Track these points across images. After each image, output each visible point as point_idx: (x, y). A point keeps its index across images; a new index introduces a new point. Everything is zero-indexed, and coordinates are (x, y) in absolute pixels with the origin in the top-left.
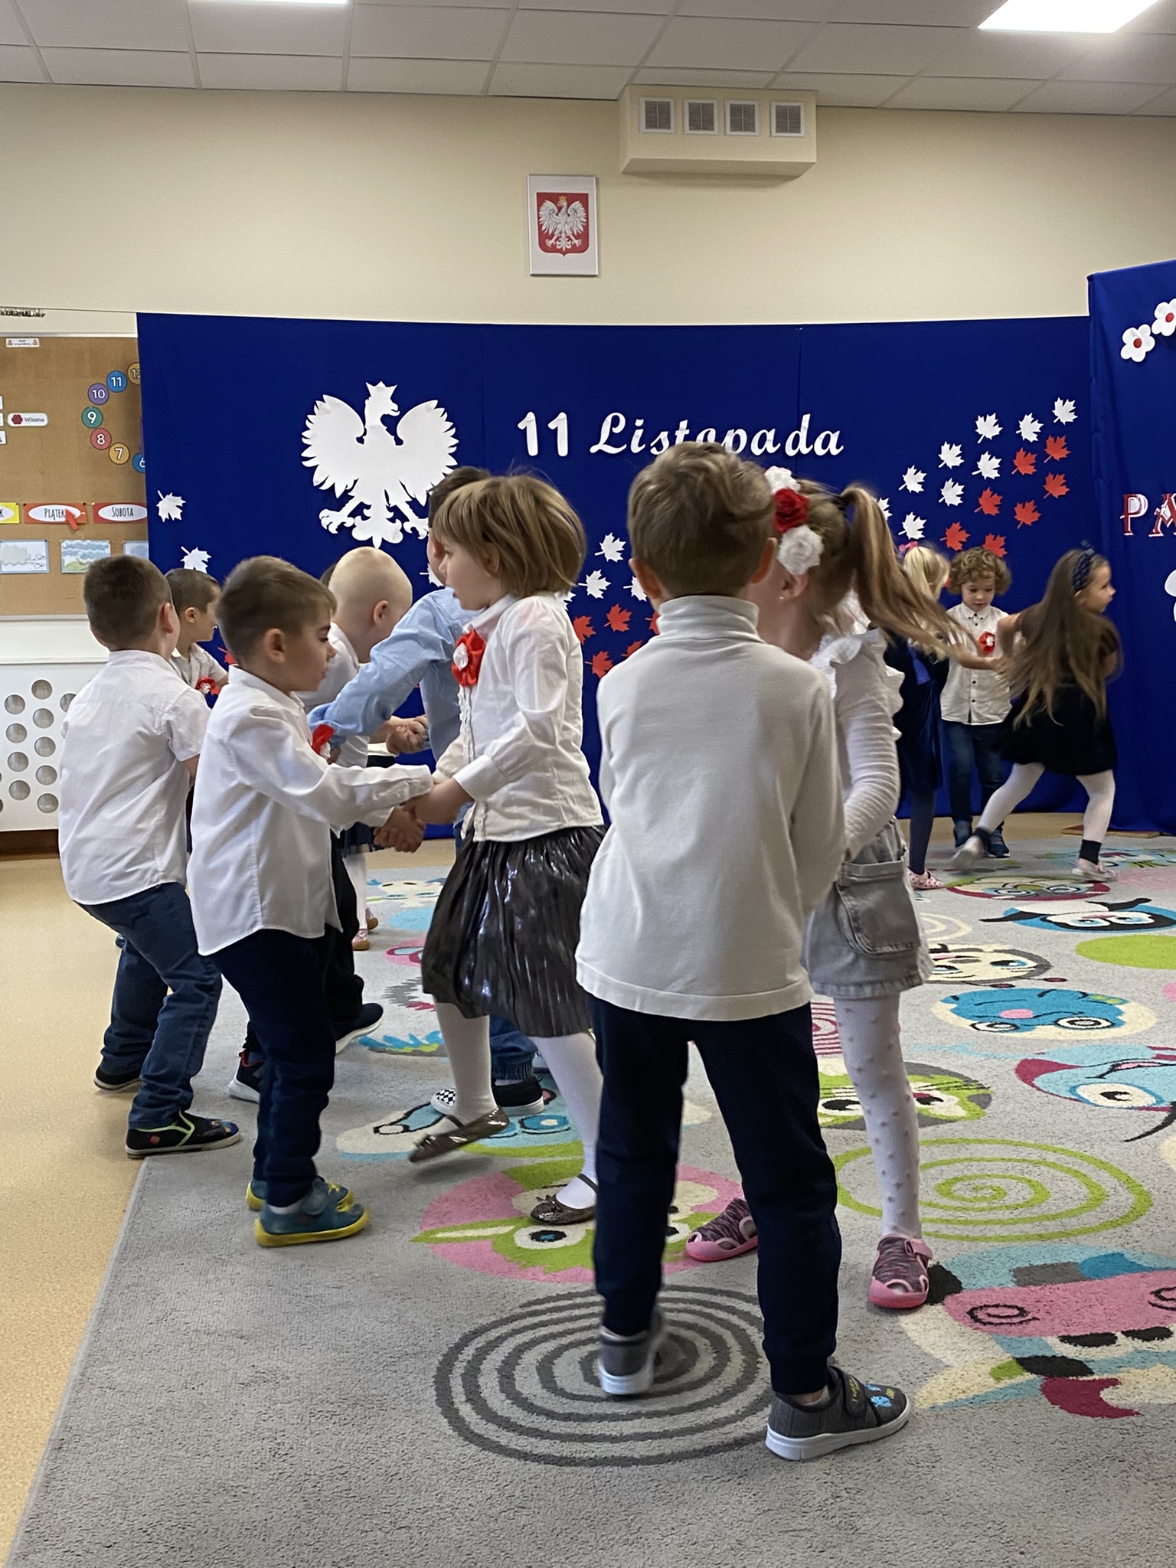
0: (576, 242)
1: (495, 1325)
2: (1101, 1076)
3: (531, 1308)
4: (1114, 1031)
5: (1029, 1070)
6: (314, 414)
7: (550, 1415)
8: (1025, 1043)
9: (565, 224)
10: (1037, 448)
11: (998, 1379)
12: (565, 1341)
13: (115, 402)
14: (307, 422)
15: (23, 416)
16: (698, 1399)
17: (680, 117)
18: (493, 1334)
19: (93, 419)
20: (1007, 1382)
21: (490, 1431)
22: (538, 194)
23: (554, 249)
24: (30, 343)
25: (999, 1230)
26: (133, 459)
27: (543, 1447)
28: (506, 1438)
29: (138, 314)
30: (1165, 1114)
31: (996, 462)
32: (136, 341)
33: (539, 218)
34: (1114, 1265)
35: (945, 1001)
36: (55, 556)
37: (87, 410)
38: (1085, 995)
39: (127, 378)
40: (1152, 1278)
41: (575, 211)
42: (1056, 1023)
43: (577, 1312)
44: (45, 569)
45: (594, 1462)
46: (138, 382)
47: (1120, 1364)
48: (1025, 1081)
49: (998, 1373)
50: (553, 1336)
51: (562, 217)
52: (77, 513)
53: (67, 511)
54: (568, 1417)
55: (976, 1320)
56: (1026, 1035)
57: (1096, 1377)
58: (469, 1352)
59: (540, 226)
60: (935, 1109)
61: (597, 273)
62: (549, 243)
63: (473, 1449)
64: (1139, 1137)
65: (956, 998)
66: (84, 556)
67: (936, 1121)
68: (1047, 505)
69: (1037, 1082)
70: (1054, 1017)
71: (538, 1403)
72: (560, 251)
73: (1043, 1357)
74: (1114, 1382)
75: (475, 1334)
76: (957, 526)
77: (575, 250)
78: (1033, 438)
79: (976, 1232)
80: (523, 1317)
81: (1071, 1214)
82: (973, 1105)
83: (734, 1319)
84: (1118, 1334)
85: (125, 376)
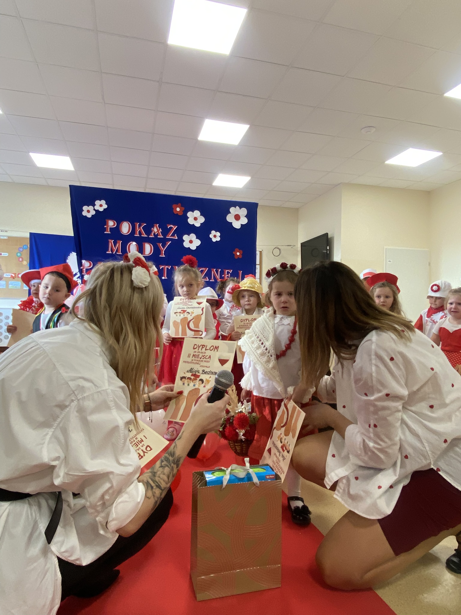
6: (69, 256)
13: (25, 251)
14: (68, 258)
15: (2, 253)
19: (19, 255)
24: (5, 238)
29: (30, 233)
32: (29, 239)
36: (7, 285)
37: (18, 253)
44: (5, 288)
52: (13, 275)
53: (11, 275)
66: (14, 285)
85: (28, 246)
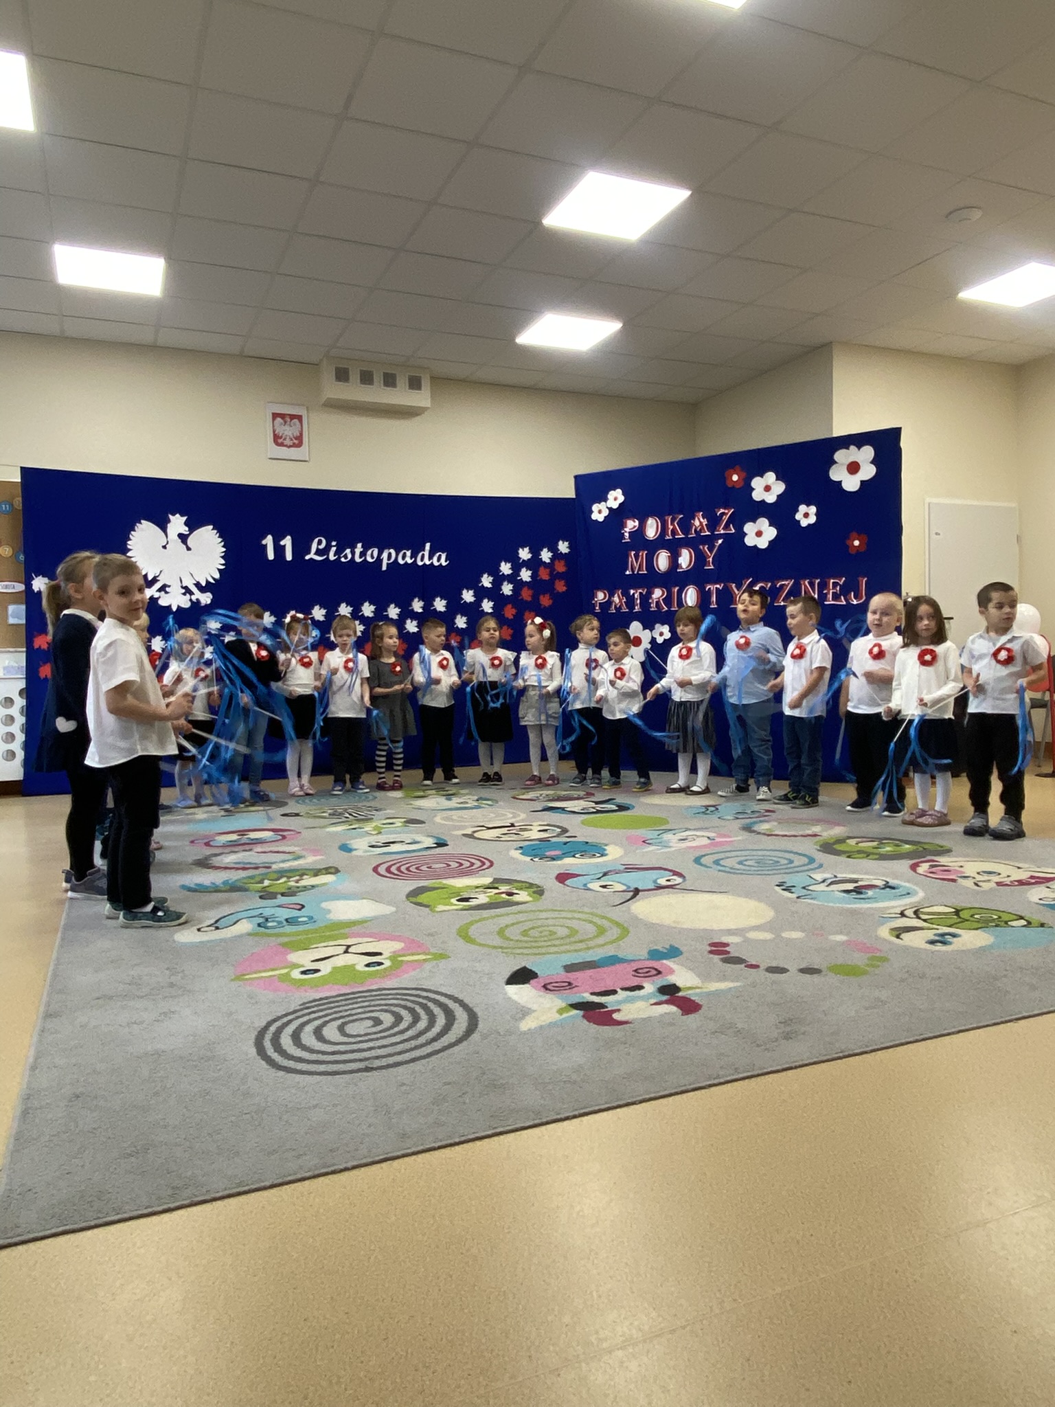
0: (295, 441)
1: (286, 1015)
2: (599, 879)
3: (305, 1006)
4: (604, 859)
5: (562, 878)
6: (134, 531)
7: (323, 1053)
8: (559, 866)
9: (288, 431)
10: (550, 566)
11: (561, 1014)
12: (327, 1019)
13: (4, 520)
14: (130, 535)
16: (405, 1038)
17: (355, 376)
18: (285, 1020)
20: (565, 1015)
21: (291, 1064)
22: (273, 414)
23: (282, 445)
25: (555, 949)
26: (15, 555)
27: (322, 1068)
28: (300, 1066)
29: (21, 468)
30: (632, 894)
31: (529, 573)
32: (20, 486)
33: (273, 426)
34: (614, 960)
35: (516, 849)
38: (587, 843)
39: (12, 505)
40: (633, 964)
41: (295, 424)
42: (574, 856)
43: (332, 1005)
45: (351, 1072)
46: (20, 507)
47: (619, 1002)
48: (561, 882)
49: (560, 1011)
50: (320, 1017)
51: (287, 427)
54: (333, 1053)
55: (547, 989)
56: (559, 862)
57: (609, 1009)
58: (273, 1029)
59: (274, 431)
60: (516, 898)
61: (307, 459)
62: (280, 441)
63: (281, 1073)
64: (621, 904)
65: (521, 847)
67: (518, 903)
68: (555, 596)
69: (566, 883)
70: (572, 854)
71: (316, 1048)
72: (286, 446)
73: (583, 1003)
74: (619, 1010)
75: (274, 1021)
76: (510, 606)
77: (294, 446)
78: (548, 561)
79: (543, 950)
80: (302, 1010)
81: (590, 939)
82: (535, 895)
83: (421, 1000)
84: (619, 990)
